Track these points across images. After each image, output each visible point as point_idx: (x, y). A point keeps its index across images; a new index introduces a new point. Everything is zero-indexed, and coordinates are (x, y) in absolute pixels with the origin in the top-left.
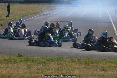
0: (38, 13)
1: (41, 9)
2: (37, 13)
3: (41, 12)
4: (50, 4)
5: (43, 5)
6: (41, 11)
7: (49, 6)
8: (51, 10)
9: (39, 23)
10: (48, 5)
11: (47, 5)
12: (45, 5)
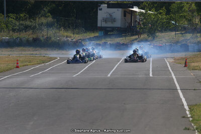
0: (11, 69)
1: (17, 60)
2: (7, 70)
3: (17, 67)
4: (38, 49)
5: (20, 52)
6: (16, 65)
7: (35, 53)
8: (39, 64)
9: (11, 94)
10: (32, 53)
11: (29, 52)
12: (25, 51)
